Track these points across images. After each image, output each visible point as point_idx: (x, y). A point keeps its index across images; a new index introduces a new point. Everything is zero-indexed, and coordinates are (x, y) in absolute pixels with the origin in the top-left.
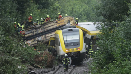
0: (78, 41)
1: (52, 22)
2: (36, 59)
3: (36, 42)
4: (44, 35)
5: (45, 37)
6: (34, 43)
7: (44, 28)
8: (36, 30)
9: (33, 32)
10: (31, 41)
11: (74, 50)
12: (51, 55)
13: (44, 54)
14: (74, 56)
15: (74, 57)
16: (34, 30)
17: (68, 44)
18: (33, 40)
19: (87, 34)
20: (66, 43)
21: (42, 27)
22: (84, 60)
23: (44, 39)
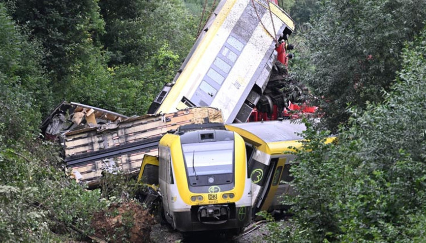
0: (230, 171)
1: (154, 119)
2: (98, 223)
3: (99, 174)
4: (124, 153)
5: (129, 162)
6: (92, 175)
7: (127, 136)
8: (101, 139)
9: (92, 144)
10: (84, 169)
11: (215, 197)
12: (146, 212)
13: (124, 208)
14: (216, 216)
15: (216, 220)
16: (96, 139)
17: (197, 177)
18: (89, 167)
19: (258, 152)
20: (194, 174)
21: (120, 132)
22: (246, 229)
23: (126, 167)
